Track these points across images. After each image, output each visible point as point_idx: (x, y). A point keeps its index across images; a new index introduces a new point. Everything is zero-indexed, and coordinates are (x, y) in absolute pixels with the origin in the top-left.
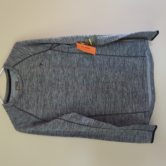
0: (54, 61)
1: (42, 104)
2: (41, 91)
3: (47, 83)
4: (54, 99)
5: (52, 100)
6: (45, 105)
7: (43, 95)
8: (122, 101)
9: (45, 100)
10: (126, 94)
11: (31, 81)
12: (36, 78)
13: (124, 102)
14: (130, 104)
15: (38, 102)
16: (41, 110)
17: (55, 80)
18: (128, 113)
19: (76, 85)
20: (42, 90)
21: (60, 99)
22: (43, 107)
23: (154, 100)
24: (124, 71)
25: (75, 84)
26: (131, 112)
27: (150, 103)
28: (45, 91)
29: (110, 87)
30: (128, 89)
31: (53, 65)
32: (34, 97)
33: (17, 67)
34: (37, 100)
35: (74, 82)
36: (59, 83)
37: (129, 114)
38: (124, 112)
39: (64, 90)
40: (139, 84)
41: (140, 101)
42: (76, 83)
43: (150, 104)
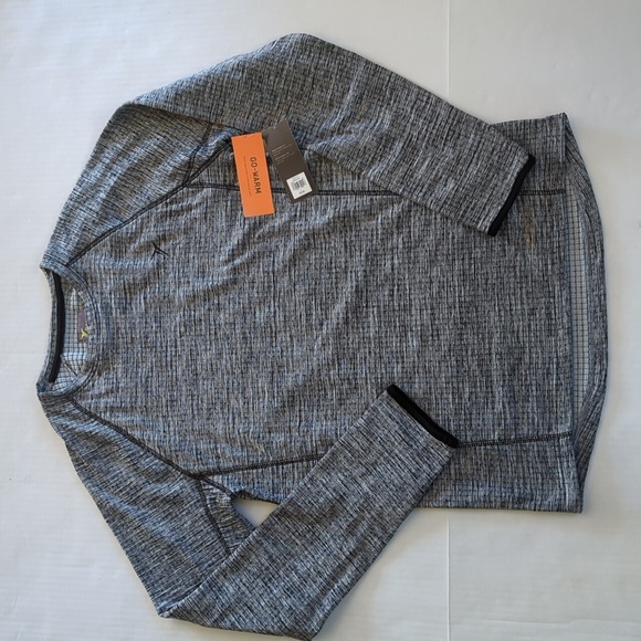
0: (203, 235)
1: (164, 400)
2: (159, 349)
3: (178, 319)
4: (204, 379)
5: (195, 382)
6: (172, 401)
7: (167, 365)
8: (458, 393)
9: (173, 384)
10: (476, 363)
11: (125, 313)
12: (142, 301)
13: (467, 396)
14: (493, 402)
15: (149, 389)
16: (161, 419)
17: (207, 307)
18: (485, 443)
19: (282, 324)
20: (164, 345)
21: (223, 378)
22: (165, 409)
23: (603, 389)
24: (467, 256)
25: (277, 320)
26: (496, 437)
27: (581, 399)
28: (173, 349)
29: (412, 331)
30: (483, 339)
31: (200, 248)
32: (137, 373)
33: (79, 265)
34: (147, 381)
35: (275, 312)
36: (222, 316)
37: (489, 447)
38: (469, 439)
39: (238, 345)
40: (532, 312)
41: (534, 388)
42: (282, 319)
43: (580, 405)
